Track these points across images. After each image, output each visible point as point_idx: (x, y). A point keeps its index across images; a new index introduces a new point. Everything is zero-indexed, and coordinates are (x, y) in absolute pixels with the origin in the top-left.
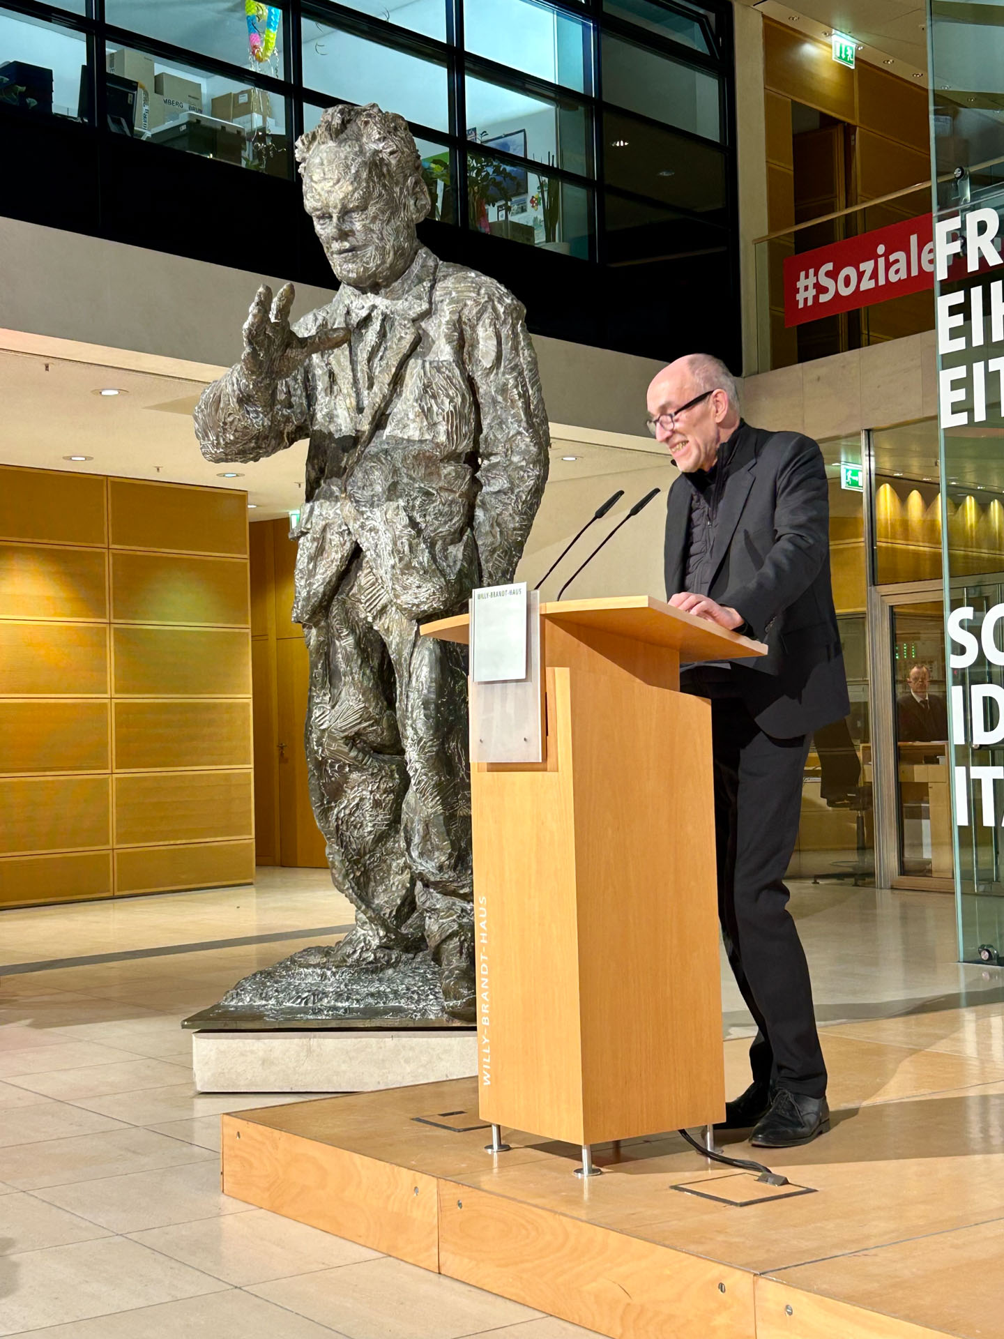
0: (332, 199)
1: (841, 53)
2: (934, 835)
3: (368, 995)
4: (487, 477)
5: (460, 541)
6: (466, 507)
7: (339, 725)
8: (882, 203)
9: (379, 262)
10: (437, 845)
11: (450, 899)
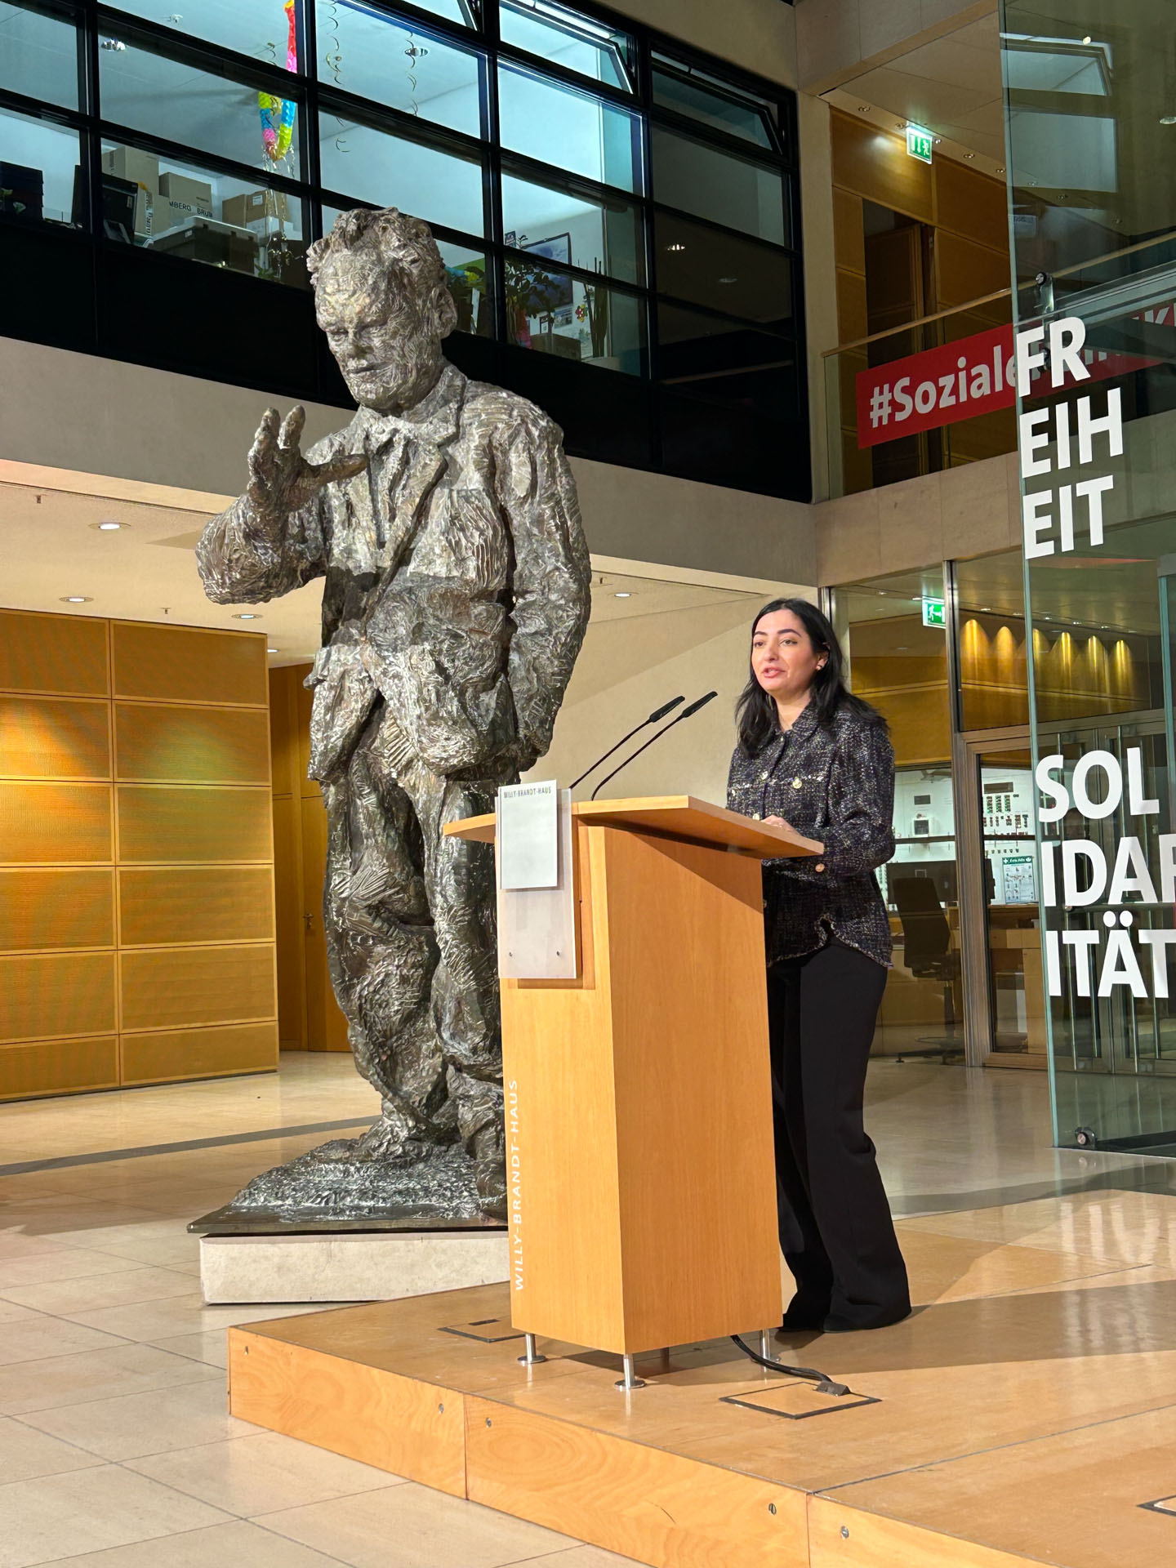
0: (347, 312)
1: (916, 147)
2: (1030, 1006)
3: (395, 1192)
4: (522, 617)
5: (492, 689)
6: (500, 651)
7: (362, 893)
8: (964, 311)
9: (400, 382)
10: (471, 1025)
11: (485, 1085)
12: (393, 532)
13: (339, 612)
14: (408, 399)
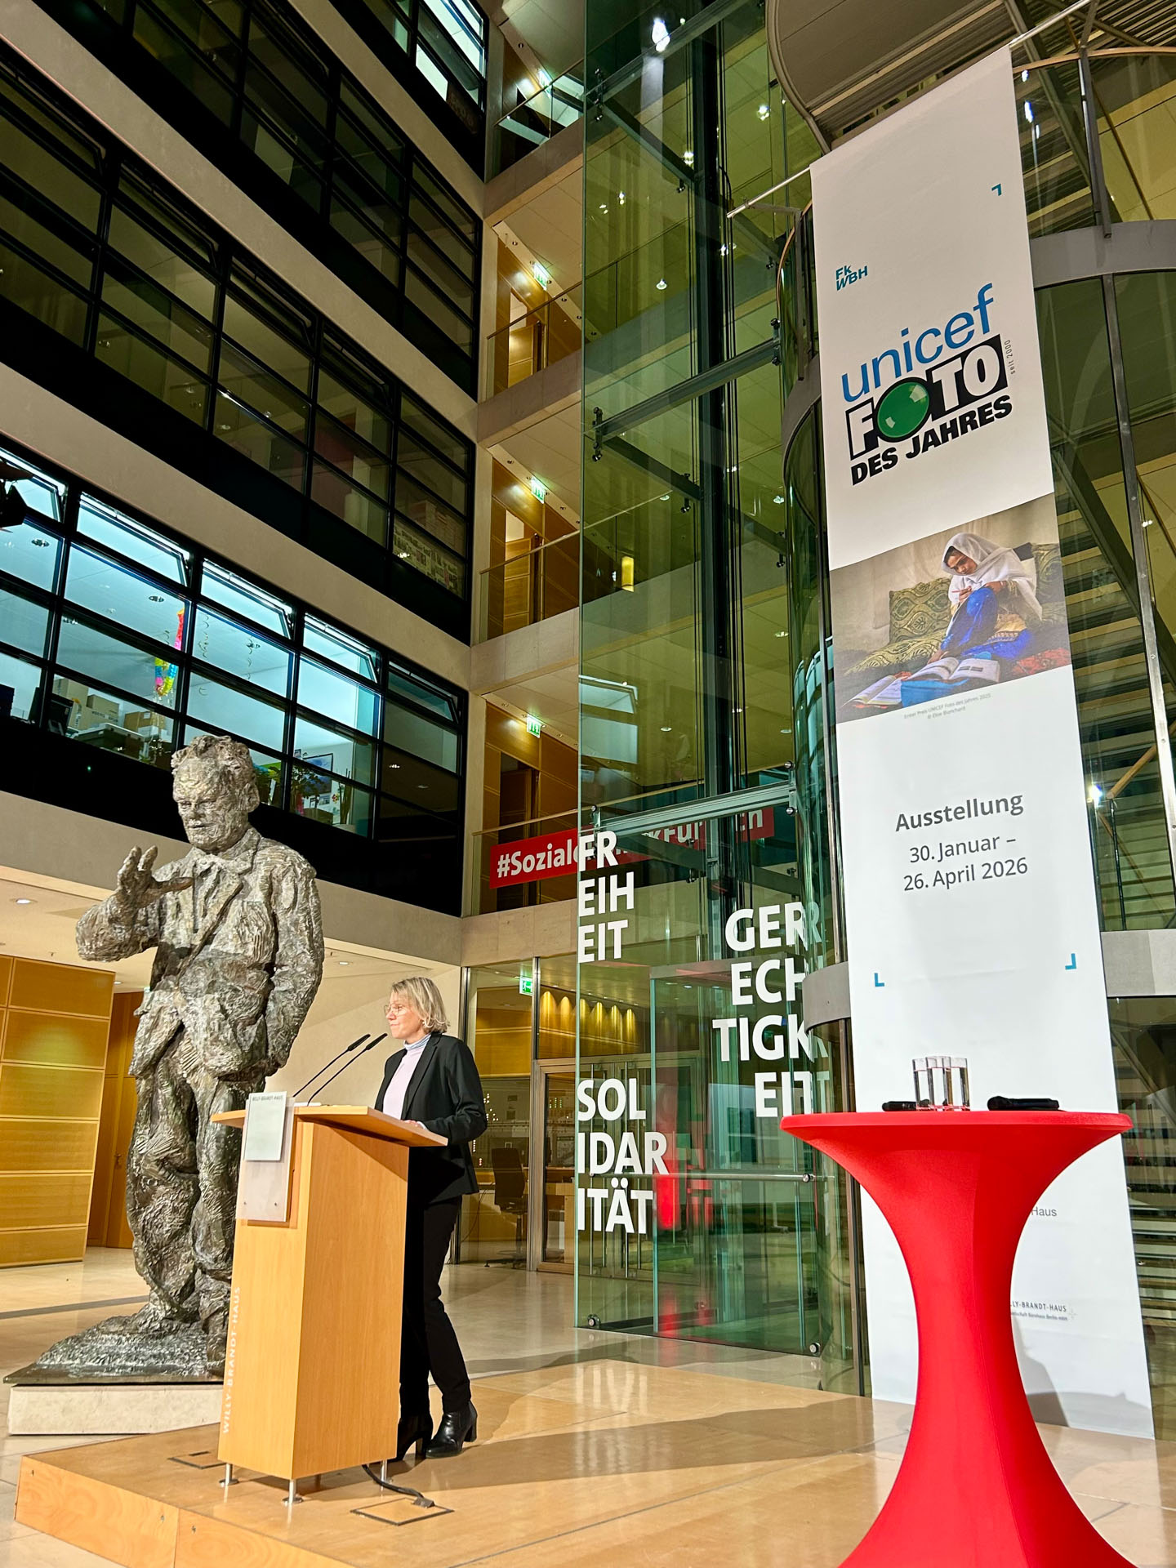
0: (192, 793)
1: (532, 727)
4: (279, 980)
5: (254, 1024)
6: (262, 1000)
7: (154, 1151)
9: (220, 835)
10: (215, 1242)
11: (220, 1283)
12: (204, 924)
13: (163, 970)
14: (224, 846)
